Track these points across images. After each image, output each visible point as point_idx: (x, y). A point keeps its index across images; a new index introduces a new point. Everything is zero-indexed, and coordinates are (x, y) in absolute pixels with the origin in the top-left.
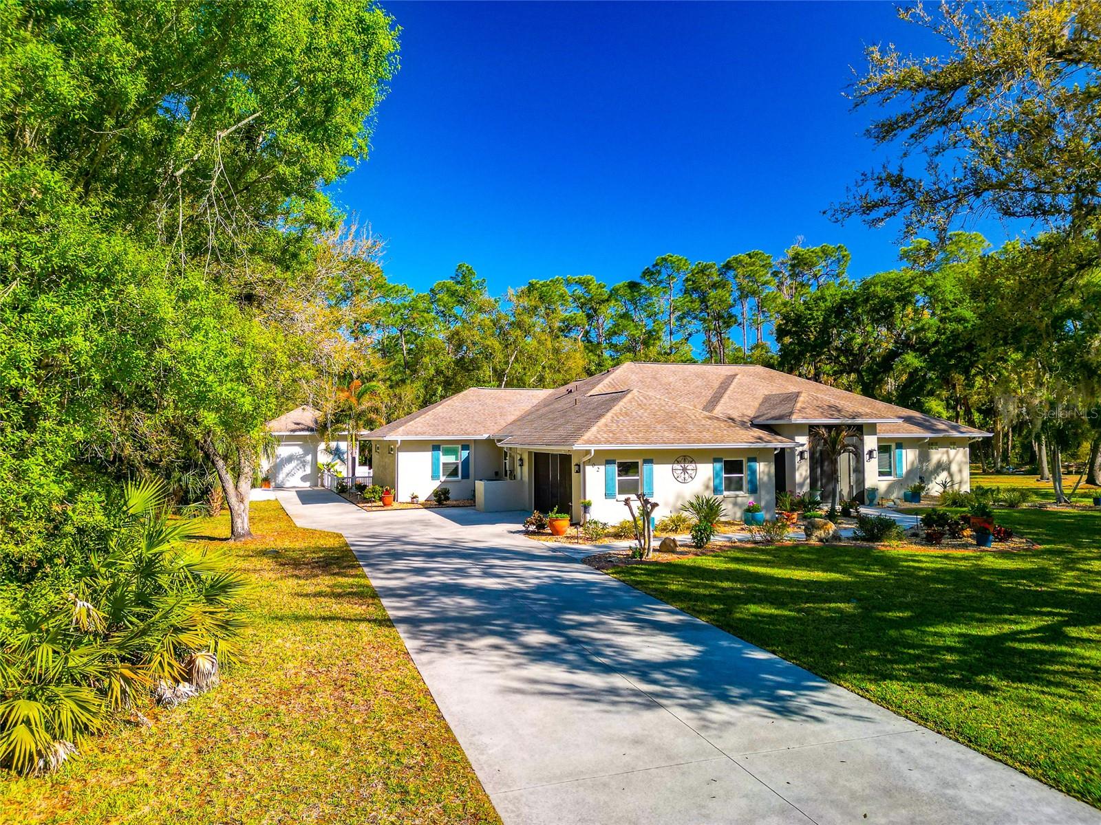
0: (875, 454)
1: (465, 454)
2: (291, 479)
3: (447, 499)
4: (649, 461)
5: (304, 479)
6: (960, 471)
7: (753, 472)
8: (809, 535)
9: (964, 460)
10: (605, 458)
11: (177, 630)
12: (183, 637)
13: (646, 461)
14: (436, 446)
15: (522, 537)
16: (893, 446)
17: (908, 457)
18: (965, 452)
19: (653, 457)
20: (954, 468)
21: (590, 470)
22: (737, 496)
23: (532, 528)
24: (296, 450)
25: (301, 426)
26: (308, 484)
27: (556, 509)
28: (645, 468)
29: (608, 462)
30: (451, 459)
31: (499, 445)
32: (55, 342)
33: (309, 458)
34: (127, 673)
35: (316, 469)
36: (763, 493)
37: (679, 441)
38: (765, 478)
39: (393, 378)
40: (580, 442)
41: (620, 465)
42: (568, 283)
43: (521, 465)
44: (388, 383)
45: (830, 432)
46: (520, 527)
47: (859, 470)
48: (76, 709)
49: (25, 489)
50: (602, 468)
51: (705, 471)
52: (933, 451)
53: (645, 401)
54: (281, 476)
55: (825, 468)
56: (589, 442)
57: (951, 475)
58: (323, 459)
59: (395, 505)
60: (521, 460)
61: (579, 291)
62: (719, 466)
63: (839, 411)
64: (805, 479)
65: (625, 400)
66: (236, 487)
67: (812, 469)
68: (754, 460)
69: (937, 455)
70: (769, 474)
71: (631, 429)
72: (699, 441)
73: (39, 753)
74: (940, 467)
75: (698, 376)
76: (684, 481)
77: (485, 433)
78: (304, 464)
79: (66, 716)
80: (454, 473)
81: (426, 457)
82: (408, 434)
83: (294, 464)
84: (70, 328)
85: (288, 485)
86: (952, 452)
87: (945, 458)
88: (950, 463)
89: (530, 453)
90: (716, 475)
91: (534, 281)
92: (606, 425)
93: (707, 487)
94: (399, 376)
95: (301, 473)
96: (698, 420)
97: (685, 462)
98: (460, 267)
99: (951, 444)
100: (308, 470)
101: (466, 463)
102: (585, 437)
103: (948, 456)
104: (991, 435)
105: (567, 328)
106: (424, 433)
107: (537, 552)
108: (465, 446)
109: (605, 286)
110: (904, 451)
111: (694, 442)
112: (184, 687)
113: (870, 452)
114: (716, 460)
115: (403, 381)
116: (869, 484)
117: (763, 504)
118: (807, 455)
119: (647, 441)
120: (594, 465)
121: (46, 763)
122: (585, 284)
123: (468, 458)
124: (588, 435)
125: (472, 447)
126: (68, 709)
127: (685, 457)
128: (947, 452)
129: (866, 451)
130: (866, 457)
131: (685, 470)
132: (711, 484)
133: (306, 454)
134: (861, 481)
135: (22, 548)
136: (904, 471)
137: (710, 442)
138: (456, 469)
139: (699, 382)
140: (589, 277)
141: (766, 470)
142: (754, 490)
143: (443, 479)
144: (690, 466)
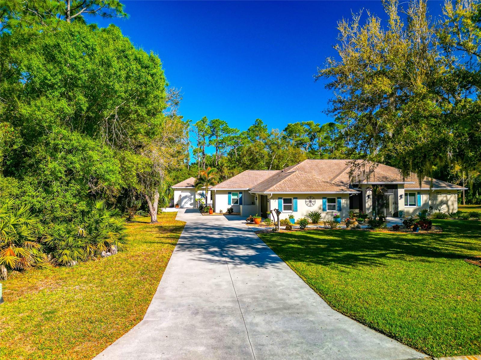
0: (403, 196)
1: (240, 195)
2: (186, 204)
3: (232, 212)
4: (296, 198)
5: (191, 204)
6: (453, 204)
7: (340, 203)
8: (347, 226)
9: (455, 199)
10: (277, 197)
11: (106, 238)
12: (107, 240)
13: (294, 198)
14: (229, 192)
15: (244, 224)
16: (416, 193)
17: (424, 198)
18: (455, 197)
19: (298, 197)
20: (450, 203)
21: (272, 201)
22: (333, 212)
23: (249, 222)
24: (188, 194)
25: (189, 185)
26: (192, 207)
27: (257, 215)
28: (294, 201)
29: (279, 198)
30: (236, 197)
31: (249, 192)
32: (71, 166)
33: (193, 197)
34: (91, 246)
35: (195, 201)
36: (344, 211)
37: (307, 191)
38: (345, 206)
39: (231, 166)
40: (268, 190)
41: (284, 199)
42: (302, 125)
43: (257, 200)
44: (229, 168)
45: (374, 188)
46: (245, 221)
47: (396, 203)
48: (78, 253)
49: (66, 200)
50: (277, 201)
51: (319, 203)
52: (439, 196)
53: (300, 175)
54: (183, 203)
55: (380, 202)
56: (271, 191)
57: (448, 206)
58: (198, 197)
59: (214, 214)
60: (257, 198)
61: (307, 128)
62: (325, 200)
63: (386, 179)
64: (370, 207)
65: (291, 175)
66: (153, 205)
67: (374, 202)
68: (340, 198)
69: (441, 198)
70: (347, 204)
71: (289, 186)
72: (316, 191)
73: (69, 262)
74: (442, 203)
75: (336, 164)
76: (310, 206)
77: (248, 187)
78: (191, 199)
79: (75, 255)
80: (237, 203)
81: (226, 196)
82: (219, 188)
83: (187, 199)
84: (75, 163)
85: (185, 207)
86: (449, 196)
87: (445, 199)
88: (447, 201)
89: (259, 195)
90: (324, 204)
91: (290, 124)
92: (280, 185)
93: (320, 209)
94: (233, 165)
95: (189, 203)
96: (319, 183)
97: (310, 199)
98: (257, 120)
99: (448, 192)
100: (192, 201)
101: (241, 199)
102: (270, 189)
103: (447, 198)
104: (467, 189)
105: (301, 144)
106: (225, 188)
107: (243, 229)
108: (241, 192)
109: (319, 125)
110: (422, 196)
111: (313, 191)
112: (108, 253)
113: (401, 196)
114: (323, 198)
115: (235, 167)
116: (400, 209)
117: (344, 215)
118: (371, 197)
119: (294, 190)
120: (274, 199)
121: (70, 264)
122: (309, 125)
123: (241, 197)
124: (272, 188)
125: (243, 193)
126: (76, 254)
127: (310, 197)
128: (446, 196)
129: (399, 195)
130: (399, 198)
131: (310, 202)
132: (322, 207)
133: (191, 195)
134: (396, 207)
135: (66, 214)
136: (422, 204)
137: (320, 191)
138: (237, 201)
139: (336, 167)
140: (311, 121)
141: (346, 202)
142: (340, 210)
143: (232, 204)
144: (313, 200)
